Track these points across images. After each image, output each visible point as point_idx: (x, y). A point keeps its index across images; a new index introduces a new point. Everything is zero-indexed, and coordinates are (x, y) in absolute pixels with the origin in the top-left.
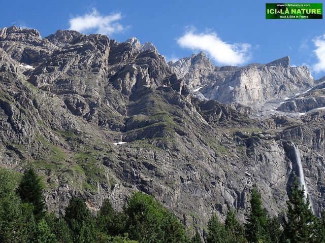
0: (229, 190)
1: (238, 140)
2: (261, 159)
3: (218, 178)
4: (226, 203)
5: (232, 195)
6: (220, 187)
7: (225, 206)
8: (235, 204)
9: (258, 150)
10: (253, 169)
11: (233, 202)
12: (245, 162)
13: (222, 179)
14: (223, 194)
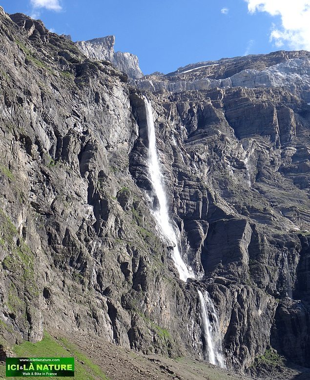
0: (45, 125)
1: (62, 62)
2: (97, 101)
3: (28, 93)
4: (38, 143)
5: (49, 134)
6: (30, 112)
7: (35, 147)
8: (51, 151)
9: (94, 83)
10: (85, 109)
11: (48, 147)
12: (73, 93)
13: (34, 99)
14: (34, 125)
